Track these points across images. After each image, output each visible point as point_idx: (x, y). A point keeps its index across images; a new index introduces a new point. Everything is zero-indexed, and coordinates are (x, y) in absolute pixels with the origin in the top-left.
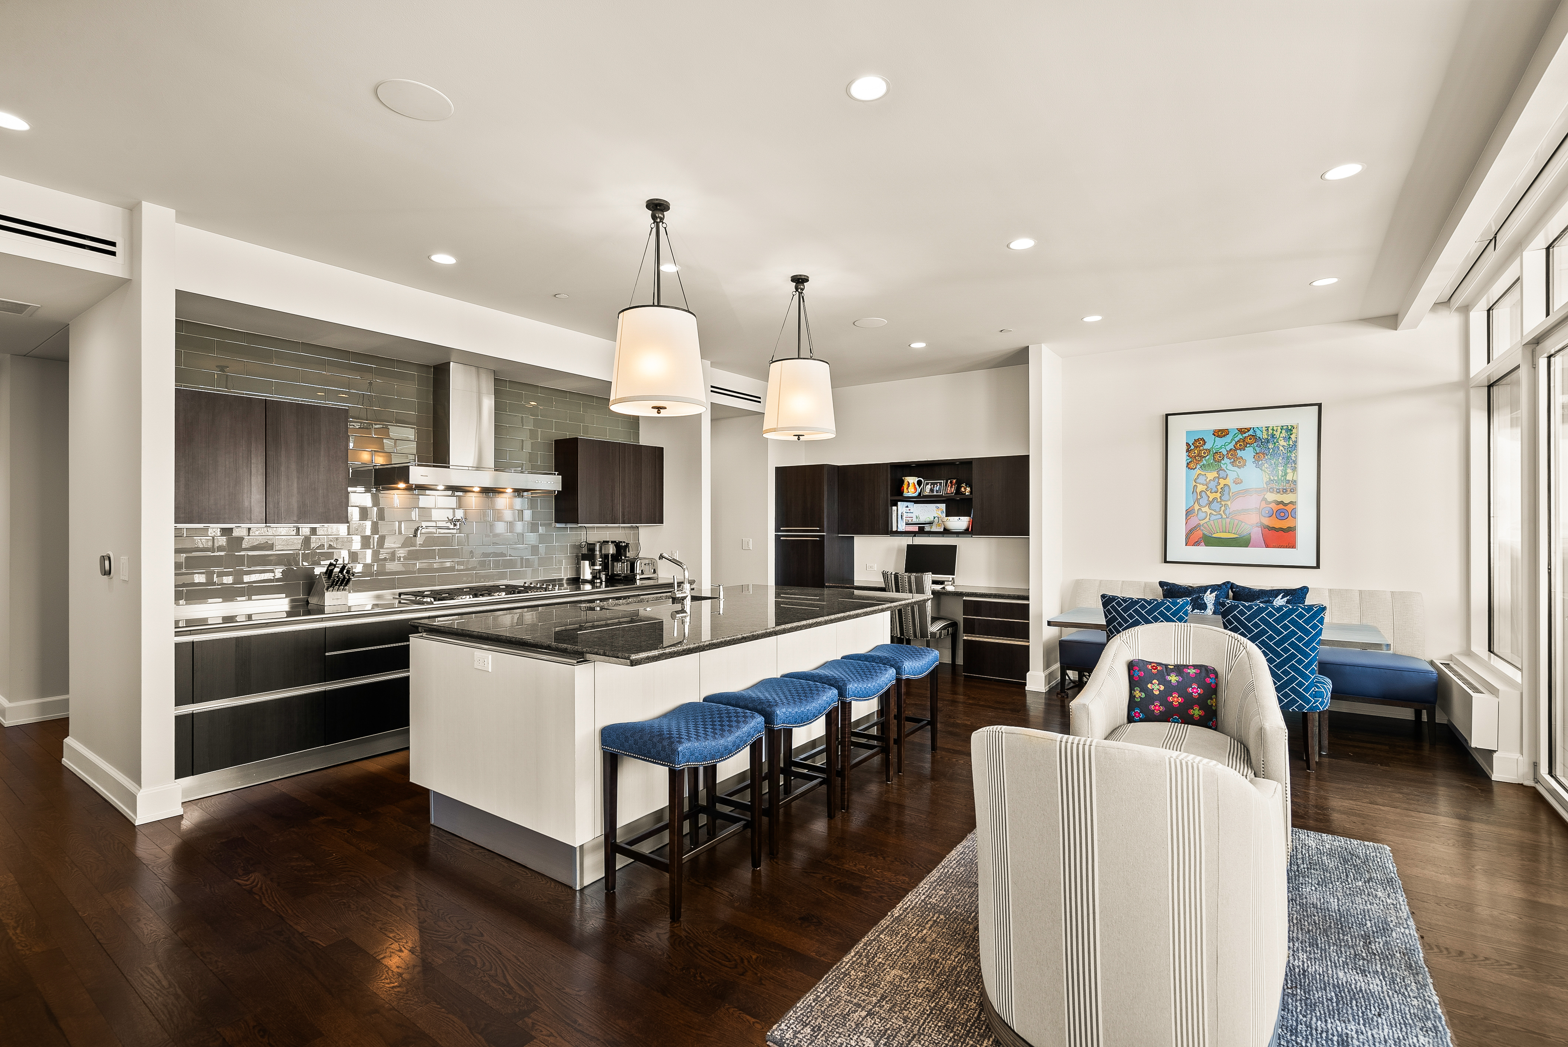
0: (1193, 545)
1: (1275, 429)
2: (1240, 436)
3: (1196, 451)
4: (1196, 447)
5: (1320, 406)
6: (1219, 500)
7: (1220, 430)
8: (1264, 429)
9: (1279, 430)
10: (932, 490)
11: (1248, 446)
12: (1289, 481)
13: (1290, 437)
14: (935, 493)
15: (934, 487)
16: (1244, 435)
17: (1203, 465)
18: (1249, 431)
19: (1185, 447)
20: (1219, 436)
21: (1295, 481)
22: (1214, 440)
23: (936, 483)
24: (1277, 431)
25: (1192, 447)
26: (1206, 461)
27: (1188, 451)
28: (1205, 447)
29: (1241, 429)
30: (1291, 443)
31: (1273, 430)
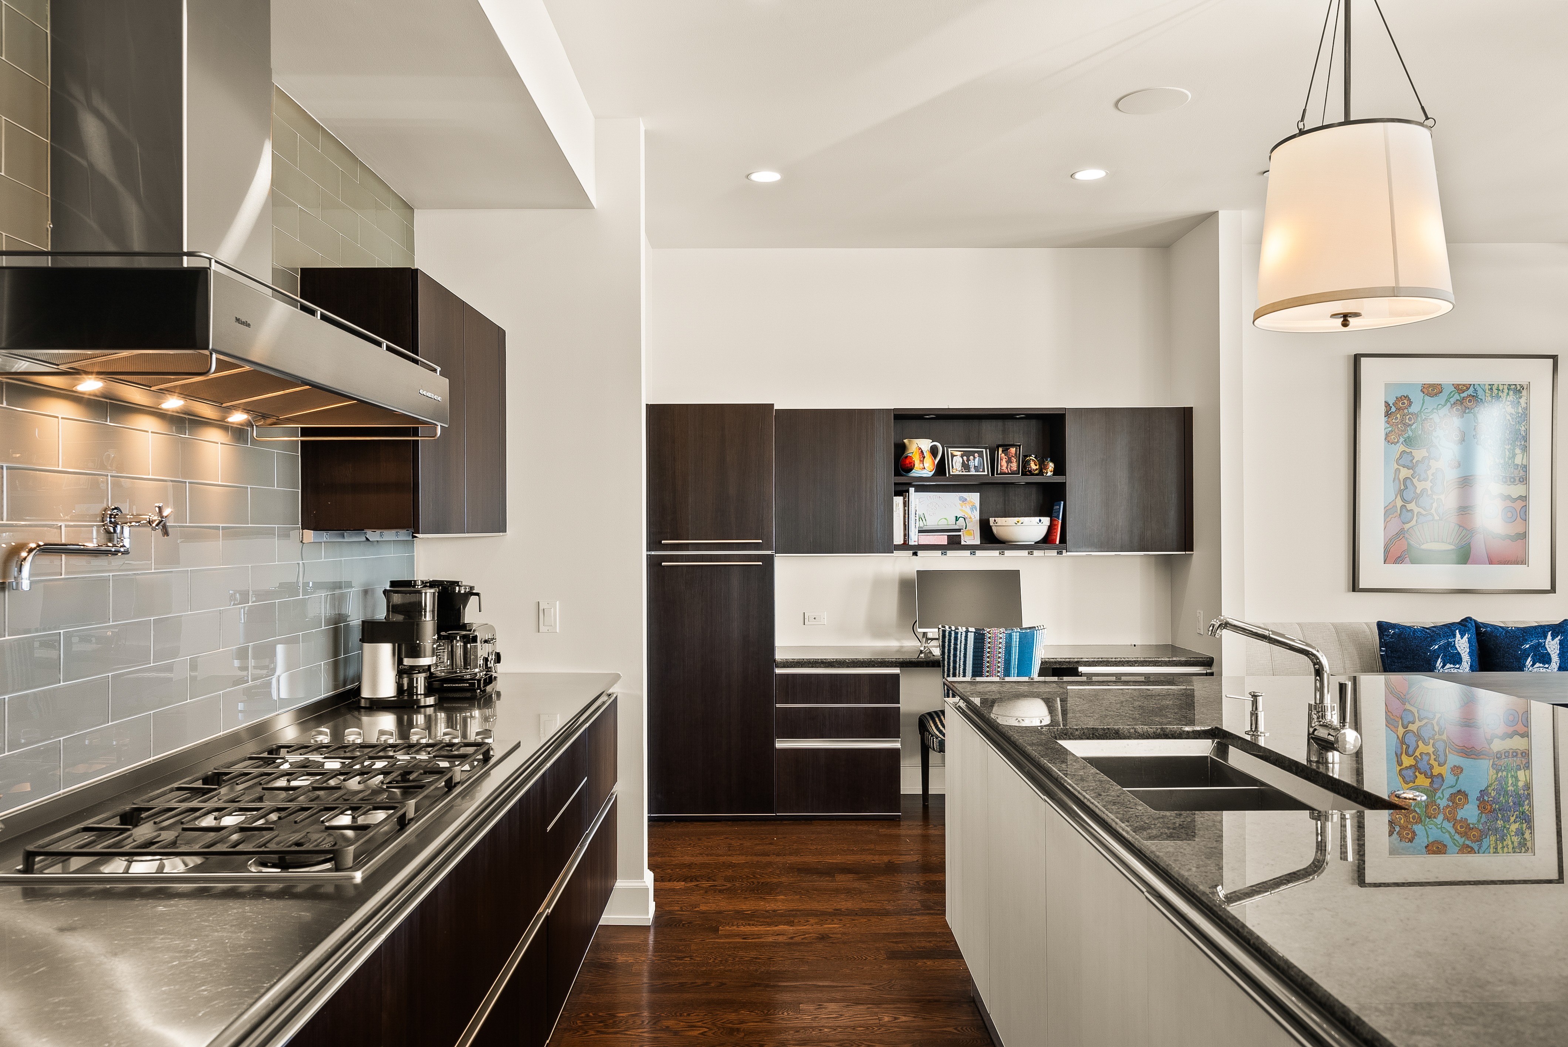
0: (1396, 562)
1: (1501, 388)
2: (1457, 397)
3: (1398, 416)
4: (1398, 409)
5: (1555, 358)
6: (1430, 492)
7: (1430, 385)
8: (1487, 387)
9: (1506, 391)
10: (965, 466)
11: (1467, 411)
12: (1518, 465)
13: (1519, 402)
14: (973, 472)
15: (968, 460)
16: (1463, 395)
17: (1409, 437)
18: (1468, 389)
19: (1383, 409)
20: (1429, 395)
21: (1525, 466)
22: (1423, 400)
23: (973, 453)
24: (1503, 392)
25: (1393, 409)
26: (1411, 430)
27: (1388, 414)
28: (1411, 410)
29: (1458, 385)
30: (1520, 411)
31: (1498, 390)
